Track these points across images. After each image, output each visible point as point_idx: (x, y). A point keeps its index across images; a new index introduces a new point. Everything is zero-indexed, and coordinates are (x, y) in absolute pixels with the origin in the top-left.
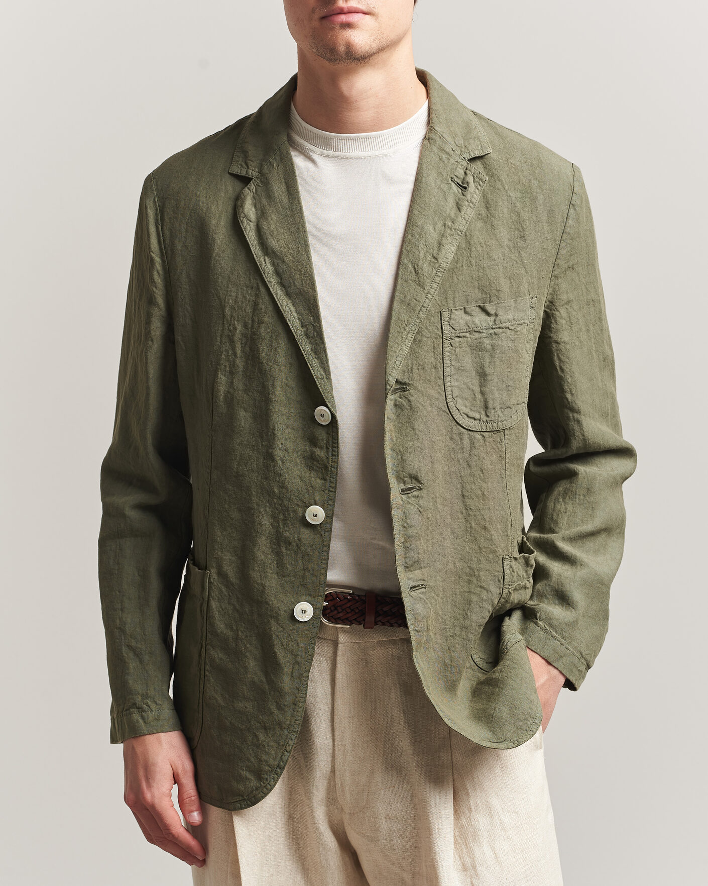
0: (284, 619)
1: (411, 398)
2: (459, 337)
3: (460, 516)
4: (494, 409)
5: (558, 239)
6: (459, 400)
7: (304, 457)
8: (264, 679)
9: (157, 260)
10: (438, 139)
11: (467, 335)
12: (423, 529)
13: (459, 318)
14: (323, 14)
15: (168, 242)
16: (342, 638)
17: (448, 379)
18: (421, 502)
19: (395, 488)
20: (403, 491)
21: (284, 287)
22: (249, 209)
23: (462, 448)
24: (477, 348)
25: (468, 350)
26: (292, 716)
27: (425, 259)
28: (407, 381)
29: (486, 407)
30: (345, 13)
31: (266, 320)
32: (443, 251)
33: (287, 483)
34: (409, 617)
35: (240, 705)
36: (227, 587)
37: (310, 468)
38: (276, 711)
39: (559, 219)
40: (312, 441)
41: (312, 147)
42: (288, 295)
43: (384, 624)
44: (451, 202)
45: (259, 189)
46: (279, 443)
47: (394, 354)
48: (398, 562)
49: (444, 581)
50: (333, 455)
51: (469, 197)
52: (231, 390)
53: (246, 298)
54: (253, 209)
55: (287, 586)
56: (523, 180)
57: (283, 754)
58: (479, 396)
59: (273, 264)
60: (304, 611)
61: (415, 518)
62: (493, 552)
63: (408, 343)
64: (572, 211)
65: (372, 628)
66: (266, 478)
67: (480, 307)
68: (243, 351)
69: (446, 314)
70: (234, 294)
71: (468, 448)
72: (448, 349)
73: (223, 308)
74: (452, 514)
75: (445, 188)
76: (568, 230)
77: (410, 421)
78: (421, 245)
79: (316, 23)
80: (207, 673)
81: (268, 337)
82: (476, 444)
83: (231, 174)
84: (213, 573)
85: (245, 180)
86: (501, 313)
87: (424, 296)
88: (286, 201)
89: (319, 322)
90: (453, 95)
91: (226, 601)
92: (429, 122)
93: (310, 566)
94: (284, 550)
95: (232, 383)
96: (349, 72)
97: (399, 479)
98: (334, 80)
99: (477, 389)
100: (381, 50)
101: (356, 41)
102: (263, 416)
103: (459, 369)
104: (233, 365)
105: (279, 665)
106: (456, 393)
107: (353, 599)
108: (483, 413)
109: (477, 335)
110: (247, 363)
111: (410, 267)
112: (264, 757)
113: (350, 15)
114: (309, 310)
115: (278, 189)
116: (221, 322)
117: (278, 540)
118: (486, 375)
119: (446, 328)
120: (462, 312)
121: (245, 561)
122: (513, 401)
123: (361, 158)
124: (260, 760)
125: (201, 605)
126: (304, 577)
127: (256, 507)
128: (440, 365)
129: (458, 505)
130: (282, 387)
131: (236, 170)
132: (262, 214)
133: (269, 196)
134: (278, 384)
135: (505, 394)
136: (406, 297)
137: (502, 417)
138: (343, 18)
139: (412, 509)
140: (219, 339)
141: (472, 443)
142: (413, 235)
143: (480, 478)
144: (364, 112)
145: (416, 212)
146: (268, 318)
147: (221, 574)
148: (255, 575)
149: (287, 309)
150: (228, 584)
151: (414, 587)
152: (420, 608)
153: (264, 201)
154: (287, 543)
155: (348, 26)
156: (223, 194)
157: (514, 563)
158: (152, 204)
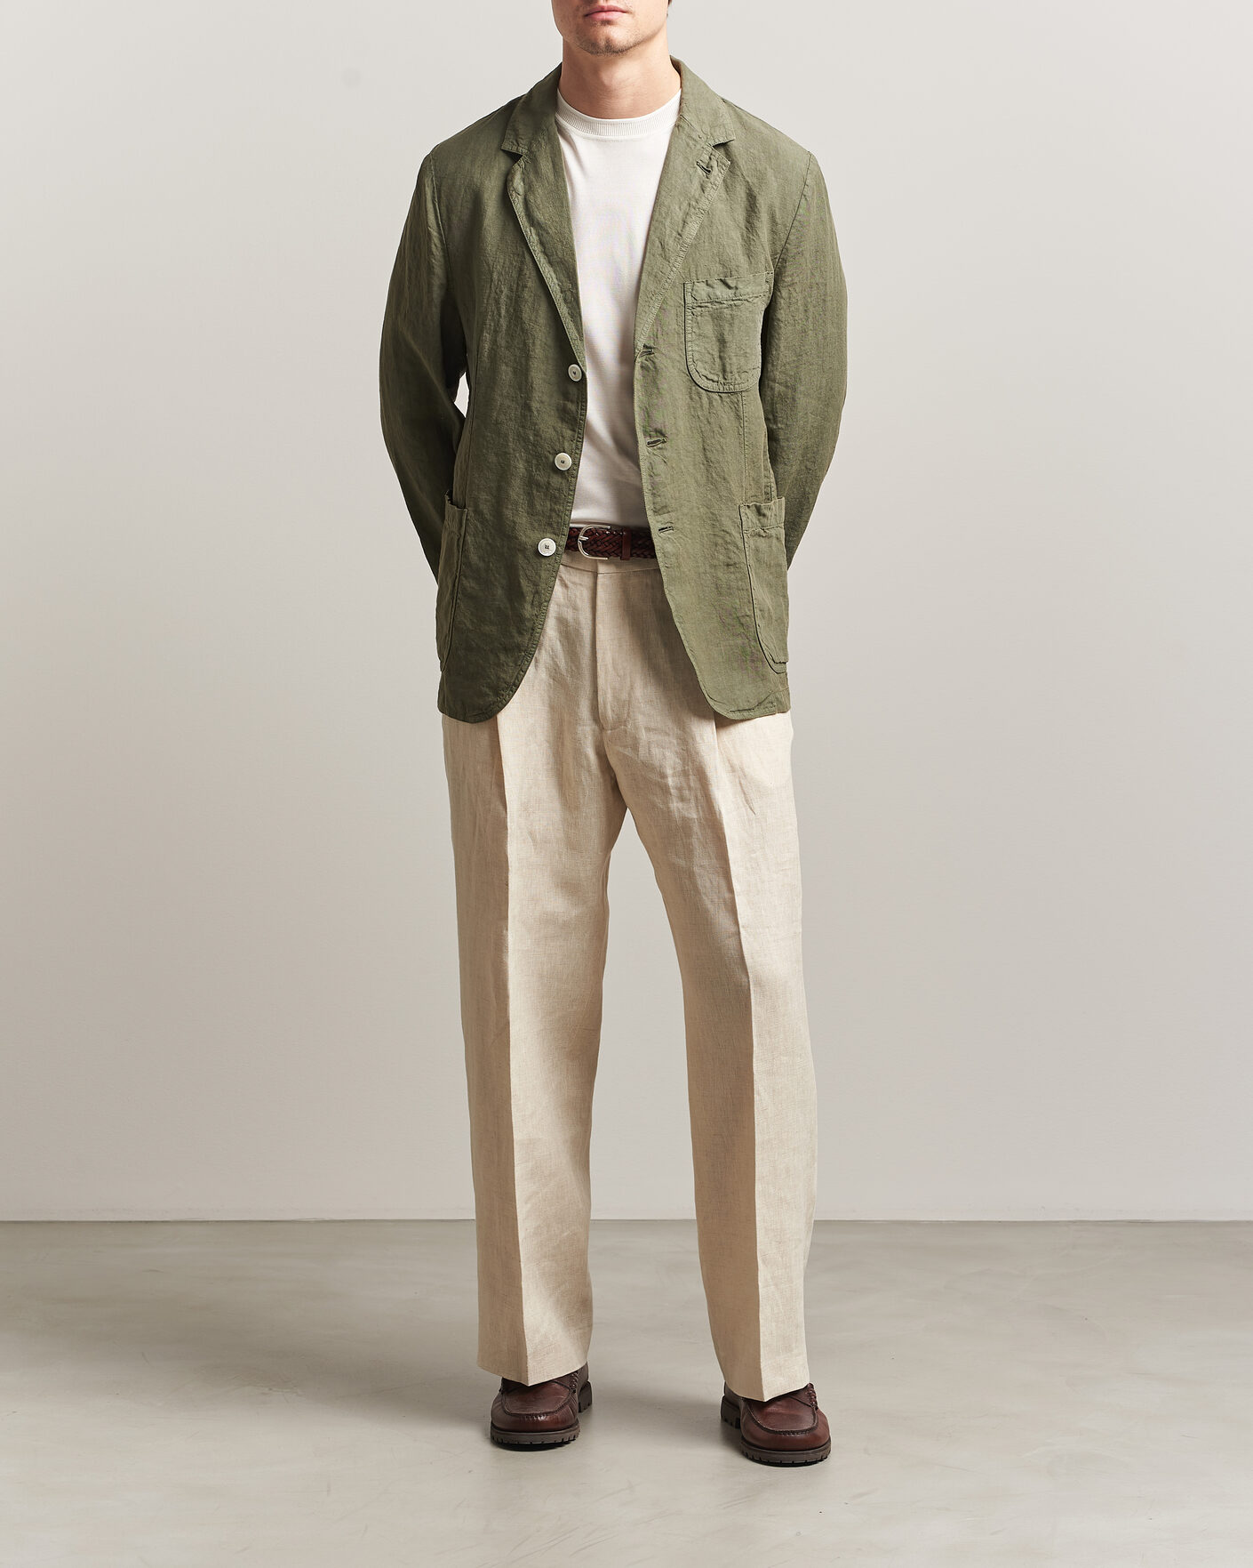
0: (529, 553)
1: (656, 360)
2: (701, 307)
3: (702, 466)
4: (731, 373)
5: (789, 225)
6: (699, 364)
7: (558, 410)
8: (508, 605)
9: (435, 233)
10: (686, 127)
11: (709, 305)
12: (669, 476)
13: (702, 290)
14: (586, 13)
15: (444, 217)
16: (602, 569)
17: (689, 344)
18: (665, 453)
19: (642, 440)
20: (649, 443)
21: (547, 255)
22: (518, 183)
23: (702, 406)
24: (717, 318)
25: (709, 319)
26: (530, 640)
27: (671, 236)
28: (652, 345)
29: (724, 371)
30: (605, 11)
31: (529, 284)
32: (687, 228)
33: (541, 432)
34: (658, 555)
35: (487, 629)
36: (482, 523)
37: (563, 420)
38: (516, 635)
39: (790, 207)
40: (566, 396)
41: (574, 129)
42: (550, 263)
43: (638, 556)
44: (696, 184)
45: (528, 165)
46: (536, 395)
47: (642, 321)
48: (647, 507)
49: (690, 524)
50: (582, 409)
51: (712, 180)
52: (495, 347)
53: (511, 264)
54: (522, 184)
55: (536, 525)
56: (759, 167)
57: (519, 673)
58: (717, 360)
59: (538, 235)
60: (548, 546)
61: (660, 468)
62: (732, 500)
63: (655, 311)
64: (803, 200)
65: (628, 559)
66: (523, 427)
67: (721, 280)
68: (507, 311)
69: (689, 286)
70: (502, 261)
71: (708, 407)
72: (690, 317)
73: (491, 273)
74: (695, 465)
75: (691, 171)
76: (798, 218)
77: (654, 382)
78: (668, 223)
79: (580, 21)
80: (458, 601)
81: (530, 300)
82: (714, 403)
83: (504, 151)
84: (469, 510)
85: (515, 157)
86: (740, 286)
87: (669, 269)
88: (551, 177)
89: (577, 289)
90: (705, 84)
91: (480, 536)
92: (680, 110)
93: (557, 507)
94: (535, 492)
95: (496, 341)
96: (610, 63)
97: (646, 433)
98: (596, 71)
99: (716, 354)
100: (637, 44)
101: (615, 36)
102: (522, 372)
103: (700, 335)
104: (498, 324)
105: (522, 593)
106: (697, 356)
107: (611, 533)
108: (721, 376)
109: (718, 306)
110: (510, 322)
111: (657, 243)
112: (503, 675)
113: (610, 13)
114: (569, 277)
115: (545, 166)
116: (489, 286)
117: (530, 483)
118: (725, 342)
119: (689, 299)
120: (704, 285)
121: (500, 501)
122: (750, 366)
123: (618, 141)
124: (499, 678)
125: (459, 539)
126: (550, 517)
127: (512, 451)
128: (682, 331)
129: (700, 457)
130: (541, 345)
131: (507, 146)
132: (529, 188)
133: (537, 172)
134: (538, 342)
135: (743, 360)
136: (653, 269)
137: (739, 381)
138: (604, 16)
139: (658, 460)
140: (485, 301)
141: (711, 403)
142: (660, 214)
143: (719, 433)
144: (624, 101)
145: (663, 193)
146: (531, 283)
147: (477, 512)
148: (508, 513)
149: (549, 276)
150: (483, 521)
151: (663, 529)
152: (669, 547)
153: (532, 176)
154: (538, 485)
155: (608, 22)
156: (496, 171)
157: (747, 511)
158: (430, 182)
